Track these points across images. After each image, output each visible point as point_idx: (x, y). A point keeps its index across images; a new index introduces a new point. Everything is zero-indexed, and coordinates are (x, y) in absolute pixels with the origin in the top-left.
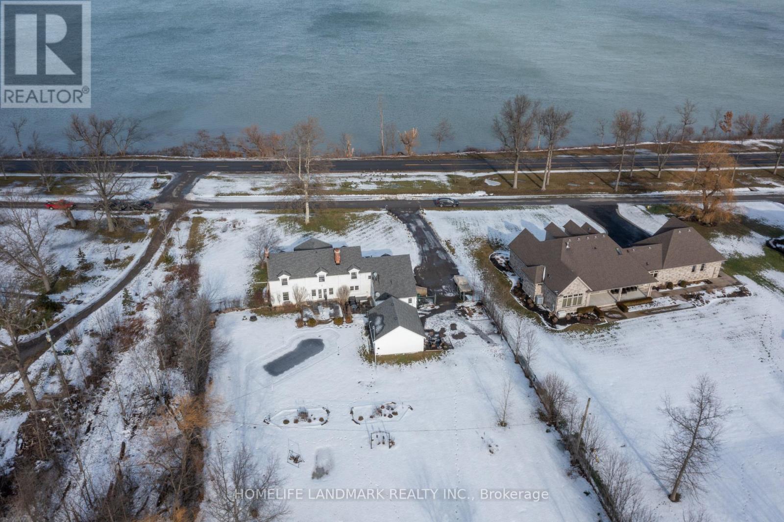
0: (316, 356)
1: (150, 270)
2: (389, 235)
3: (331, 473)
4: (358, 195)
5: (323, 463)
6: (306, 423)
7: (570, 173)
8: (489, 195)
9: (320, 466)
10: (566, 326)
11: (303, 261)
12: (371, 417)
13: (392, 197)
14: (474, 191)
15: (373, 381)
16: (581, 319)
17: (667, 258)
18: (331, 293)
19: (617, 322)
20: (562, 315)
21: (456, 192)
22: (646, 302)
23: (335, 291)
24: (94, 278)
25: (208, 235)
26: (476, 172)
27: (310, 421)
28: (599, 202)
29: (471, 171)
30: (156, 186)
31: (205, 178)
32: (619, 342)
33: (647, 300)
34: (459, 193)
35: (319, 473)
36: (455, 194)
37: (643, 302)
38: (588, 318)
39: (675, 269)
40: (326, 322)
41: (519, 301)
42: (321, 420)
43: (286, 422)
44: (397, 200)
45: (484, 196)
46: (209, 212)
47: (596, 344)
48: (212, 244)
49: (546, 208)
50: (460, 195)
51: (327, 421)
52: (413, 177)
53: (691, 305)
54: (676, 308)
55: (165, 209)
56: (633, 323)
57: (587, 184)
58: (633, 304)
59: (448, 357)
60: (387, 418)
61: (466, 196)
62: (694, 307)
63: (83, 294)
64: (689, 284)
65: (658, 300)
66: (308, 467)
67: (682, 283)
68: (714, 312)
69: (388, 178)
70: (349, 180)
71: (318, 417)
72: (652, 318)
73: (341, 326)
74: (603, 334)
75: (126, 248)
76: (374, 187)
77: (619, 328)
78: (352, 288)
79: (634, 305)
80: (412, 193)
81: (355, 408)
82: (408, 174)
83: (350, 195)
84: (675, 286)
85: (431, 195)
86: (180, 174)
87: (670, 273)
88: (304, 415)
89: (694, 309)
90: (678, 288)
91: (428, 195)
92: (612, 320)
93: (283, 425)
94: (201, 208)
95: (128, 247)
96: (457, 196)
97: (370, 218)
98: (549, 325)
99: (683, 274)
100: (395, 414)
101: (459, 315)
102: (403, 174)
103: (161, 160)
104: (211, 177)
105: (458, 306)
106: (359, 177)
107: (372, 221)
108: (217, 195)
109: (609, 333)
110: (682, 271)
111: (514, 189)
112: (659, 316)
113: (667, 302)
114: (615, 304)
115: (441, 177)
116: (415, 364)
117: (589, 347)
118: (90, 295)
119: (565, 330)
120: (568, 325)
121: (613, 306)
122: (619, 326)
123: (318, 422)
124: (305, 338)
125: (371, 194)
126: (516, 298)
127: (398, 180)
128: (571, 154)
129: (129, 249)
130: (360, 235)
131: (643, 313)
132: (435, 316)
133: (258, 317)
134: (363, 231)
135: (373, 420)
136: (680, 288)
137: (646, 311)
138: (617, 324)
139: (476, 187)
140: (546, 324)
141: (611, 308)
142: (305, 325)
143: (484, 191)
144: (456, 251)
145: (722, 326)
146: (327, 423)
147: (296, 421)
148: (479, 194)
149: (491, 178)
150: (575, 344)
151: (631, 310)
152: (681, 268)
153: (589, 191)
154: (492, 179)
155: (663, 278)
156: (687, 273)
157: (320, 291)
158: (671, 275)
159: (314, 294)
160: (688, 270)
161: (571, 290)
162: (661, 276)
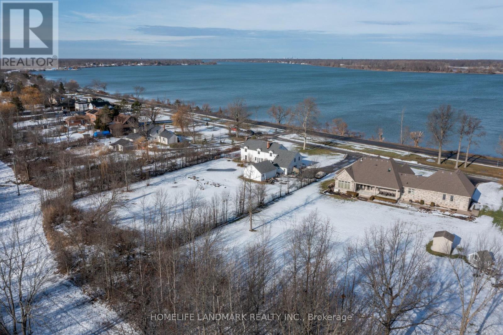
0: (227, 172)
2: (328, 160)
5: (180, 186)
9: (178, 186)
12: (211, 185)
15: (230, 181)
20: (336, 190)
23: (263, 160)
27: (194, 179)
33: (393, 201)
35: (175, 187)
42: (198, 180)
43: (189, 178)
53: (415, 210)
60: (214, 186)
84: (427, 204)
87: (423, 194)
93: (187, 178)
99: (435, 198)
100: (218, 187)
101: (297, 180)
107: (332, 155)
110: (434, 196)
114: (371, 196)
123: (196, 180)
132: (288, 178)
133: (231, 161)
141: (367, 197)
155: (419, 197)
156: (439, 198)
157: (258, 158)
158: (425, 196)
159: (256, 160)
160: (438, 197)
161: (343, 177)
162: (417, 194)
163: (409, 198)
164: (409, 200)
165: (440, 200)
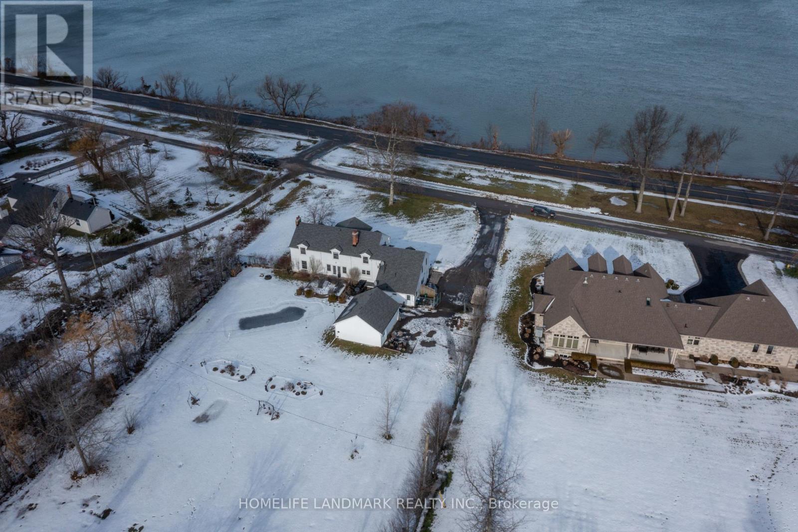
0: (288, 323)
1: (232, 218)
2: (455, 232)
3: (210, 423)
4: (465, 188)
5: (212, 412)
6: (229, 375)
7: (726, 208)
8: (603, 214)
9: (208, 413)
10: (545, 367)
11: (325, 235)
12: (282, 389)
13: (494, 195)
14: (588, 206)
15: (314, 359)
16: (568, 364)
17: (716, 325)
18: (345, 271)
19: (608, 380)
20: (549, 354)
21: (567, 204)
22: (664, 368)
23: (348, 271)
24: (189, 214)
25: (300, 198)
26: (611, 187)
27: (233, 375)
28: (729, 247)
29: (604, 185)
30: (299, 147)
31: (343, 147)
32: (588, 401)
33: (669, 368)
34: (570, 205)
35: (203, 419)
36: (565, 206)
37: (659, 368)
38: (577, 366)
39: (725, 341)
40: (322, 297)
41: (520, 328)
42: (242, 377)
43: (215, 369)
44: (496, 200)
45: (596, 214)
46: (320, 178)
47: (562, 395)
48: (296, 206)
49: (654, 241)
50: (570, 208)
51: (246, 379)
52: (535, 179)
53: (723, 390)
54: (701, 387)
55: (287, 168)
56: (624, 386)
57: (736, 224)
58: (645, 366)
59: (399, 359)
60: (294, 395)
61: (575, 210)
62: (725, 392)
63: (170, 225)
64: (746, 365)
65: (685, 372)
66: (198, 411)
67: (734, 362)
68: (745, 405)
69: (507, 176)
70: (467, 172)
71: (241, 373)
72: (655, 389)
73: (332, 304)
74: (578, 387)
75: (231, 196)
76: (487, 183)
77: (604, 387)
78: (364, 272)
79: (647, 369)
80: (520, 196)
81: (277, 377)
82: (533, 176)
83: (457, 187)
84: (723, 362)
85: (538, 202)
86: (326, 140)
87: (717, 344)
88: (231, 369)
89: (723, 395)
90: (727, 366)
91: (535, 201)
92: (603, 376)
93: (211, 370)
94: (315, 173)
95: (233, 195)
96: (567, 209)
97: (453, 213)
98: (528, 360)
99: (739, 350)
100: (304, 393)
101: (448, 325)
102: (528, 175)
103: (324, 126)
104: (349, 148)
105: (455, 315)
106: (479, 171)
107: (451, 215)
108: (340, 165)
109: (586, 388)
110: (738, 347)
111: (636, 213)
112: (665, 389)
113: (692, 376)
114: (623, 360)
115: (567, 185)
116: (364, 357)
117: (549, 394)
118: (173, 227)
119: (540, 371)
120: (548, 367)
121: (619, 362)
122: (606, 384)
123: (238, 378)
124: (292, 306)
125: (478, 189)
126: (520, 324)
127: (518, 180)
128: (748, 187)
129: (233, 197)
130: (427, 227)
131: (650, 380)
132: (424, 319)
133: (273, 278)
134: (434, 224)
135: (282, 392)
136: (730, 367)
137: (656, 378)
138: (606, 382)
139: (594, 203)
140: (525, 358)
141: (616, 363)
142: (304, 294)
143: (600, 208)
144: (507, 263)
145: (739, 424)
146: (245, 381)
147: (223, 371)
148: (593, 211)
149: (620, 196)
150: (538, 387)
151: (637, 372)
152: (735, 343)
153: (730, 232)
154: (620, 198)
155: (708, 349)
156: (745, 351)
157: (334, 267)
158: (719, 348)
159: (329, 269)
160: (745, 348)
161: (563, 329)
162: (704, 345)
163: (688, 352)
164: (687, 355)
165: (747, 353)
